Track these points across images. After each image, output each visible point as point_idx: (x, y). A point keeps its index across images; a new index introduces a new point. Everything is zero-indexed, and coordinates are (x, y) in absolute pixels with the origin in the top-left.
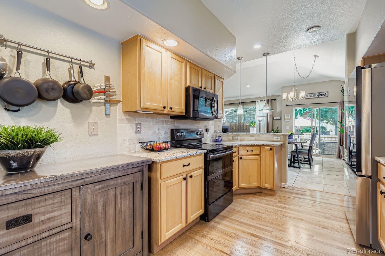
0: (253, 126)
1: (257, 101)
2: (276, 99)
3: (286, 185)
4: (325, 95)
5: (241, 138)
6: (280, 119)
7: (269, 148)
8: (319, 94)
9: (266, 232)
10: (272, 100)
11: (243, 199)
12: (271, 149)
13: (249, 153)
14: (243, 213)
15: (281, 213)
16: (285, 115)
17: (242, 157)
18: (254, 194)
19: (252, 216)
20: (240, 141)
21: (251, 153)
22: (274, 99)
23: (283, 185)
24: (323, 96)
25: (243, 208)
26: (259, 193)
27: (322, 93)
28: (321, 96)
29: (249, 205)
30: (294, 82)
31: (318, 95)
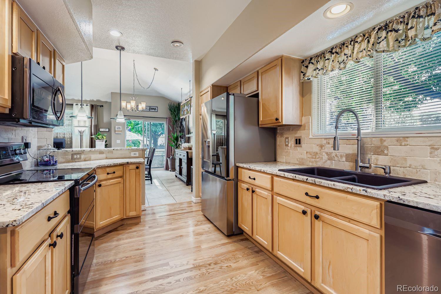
0: (100, 139)
1: (75, 104)
2: (102, 106)
3: (144, 207)
4: (155, 109)
5: (86, 156)
6: (108, 131)
7: (134, 167)
8: (150, 107)
9: (163, 267)
10: (97, 106)
11: (105, 243)
12: (137, 168)
13: (110, 176)
14: (121, 261)
15: (161, 239)
16: (116, 127)
17: (101, 183)
18: (115, 230)
19: (135, 258)
20: (85, 161)
21: (113, 175)
22: (101, 106)
23: (143, 207)
24: (154, 110)
25: (116, 254)
26: (120, 227)
27: (153, 108)
28: (151, 110)
29: (120, 246)
30: (134, 90)
31: (149, 109)
